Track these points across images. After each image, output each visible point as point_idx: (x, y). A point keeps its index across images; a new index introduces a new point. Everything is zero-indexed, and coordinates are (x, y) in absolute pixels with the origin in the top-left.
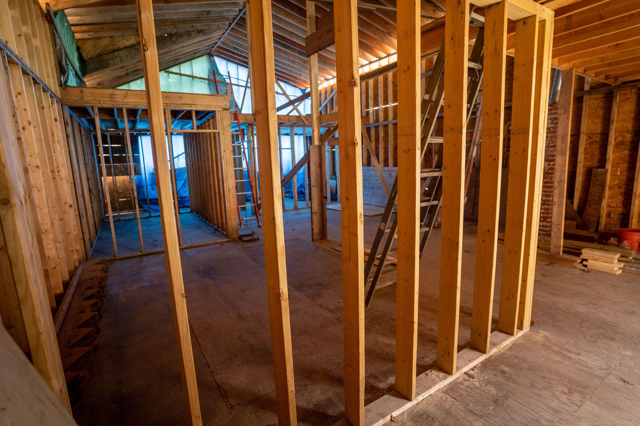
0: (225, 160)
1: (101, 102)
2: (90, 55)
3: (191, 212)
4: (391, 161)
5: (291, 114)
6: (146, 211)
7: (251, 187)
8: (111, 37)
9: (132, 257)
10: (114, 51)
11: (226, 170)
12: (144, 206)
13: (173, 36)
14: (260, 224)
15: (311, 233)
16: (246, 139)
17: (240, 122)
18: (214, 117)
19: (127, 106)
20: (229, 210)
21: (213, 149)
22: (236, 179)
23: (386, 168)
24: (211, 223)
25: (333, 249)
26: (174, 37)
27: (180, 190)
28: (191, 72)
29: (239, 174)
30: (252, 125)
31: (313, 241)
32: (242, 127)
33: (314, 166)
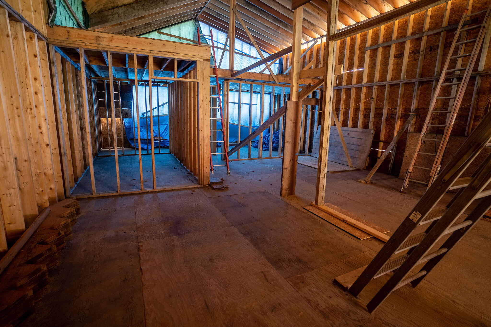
0: (202, 110)
1: (87, 44)
2: (93, 11)
3: (170, 153)
4: (350, 122)
5: (264, 73)
6: (134, 148)
7: (224, 136)
9: (108, 197)
10: (113, 8)
11: (202, 120)
12: (132, 144)
14: (229, 172)
15: (280, 188)
16: (221, 93)
17: (218, 77)
18: (195, 69)
19: (112, 50)
20: (202, 158)
21: (192, 99)
22: (211, 129)
23: (345, 128)
24: (185, 166)
25: (303, 208)
27: (163, 133)
28: (179, 34)
29: (214, 124)
30: (227, 80)
31: (281, 195)
32: (219, 82)
33: (290, 122)
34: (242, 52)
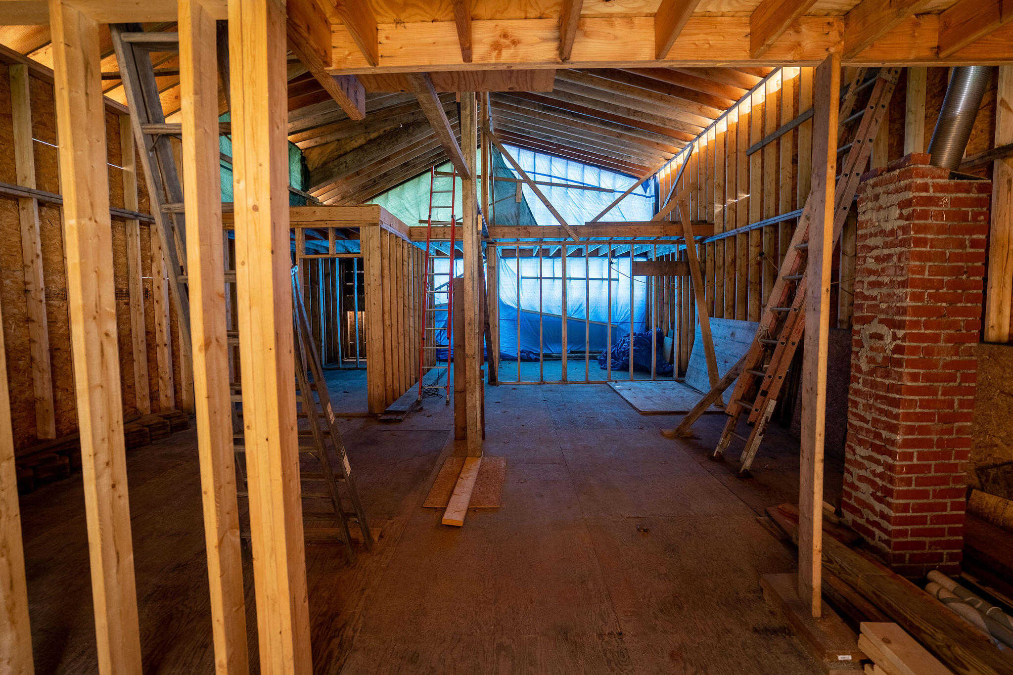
2: (315, 165)
8: (338, 140)
10: (340, 156)
13: (409, 127)
23: (731, 322)
26: (411, 128)
34: (583, 184)
